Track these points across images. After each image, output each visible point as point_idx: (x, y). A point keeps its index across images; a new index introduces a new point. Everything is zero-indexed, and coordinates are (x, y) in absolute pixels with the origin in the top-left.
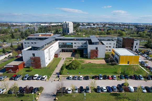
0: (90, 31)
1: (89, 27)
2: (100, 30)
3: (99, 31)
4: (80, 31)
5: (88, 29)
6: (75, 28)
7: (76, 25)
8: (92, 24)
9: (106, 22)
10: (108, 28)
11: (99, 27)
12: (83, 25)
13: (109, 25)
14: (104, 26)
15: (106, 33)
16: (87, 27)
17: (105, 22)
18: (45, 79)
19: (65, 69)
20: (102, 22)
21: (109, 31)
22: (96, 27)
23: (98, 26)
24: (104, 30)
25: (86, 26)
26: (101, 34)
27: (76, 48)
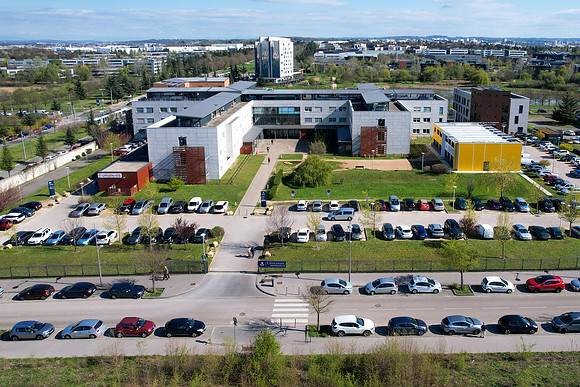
0: (356, 71)
1: (353, 54)
2: (394, 65)
3: (389, 71)
4: (321, 69)
5: (348, 63)
6: (298, 59)
7: (303, 49)
8: (364, 46)
9: (416, 38)
10: (427, 57)
11: (392, 56)
12: (329, 49)
13: (430, 45)
14: (408, 51)
15: (415, 78)
16: (343, 55)
17: (412, 38)
18: (222, 210)
19: (281, 184)
20: (403, 38)
21: (429, 69)
22: (380, 56)
23: (386, 52)
24: (409, 65)
25: (339, 51)
26: (397, 82)
27: (313, 124)
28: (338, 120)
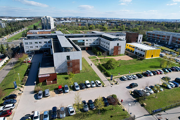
27: (88, 45)
28: (96, 43)
